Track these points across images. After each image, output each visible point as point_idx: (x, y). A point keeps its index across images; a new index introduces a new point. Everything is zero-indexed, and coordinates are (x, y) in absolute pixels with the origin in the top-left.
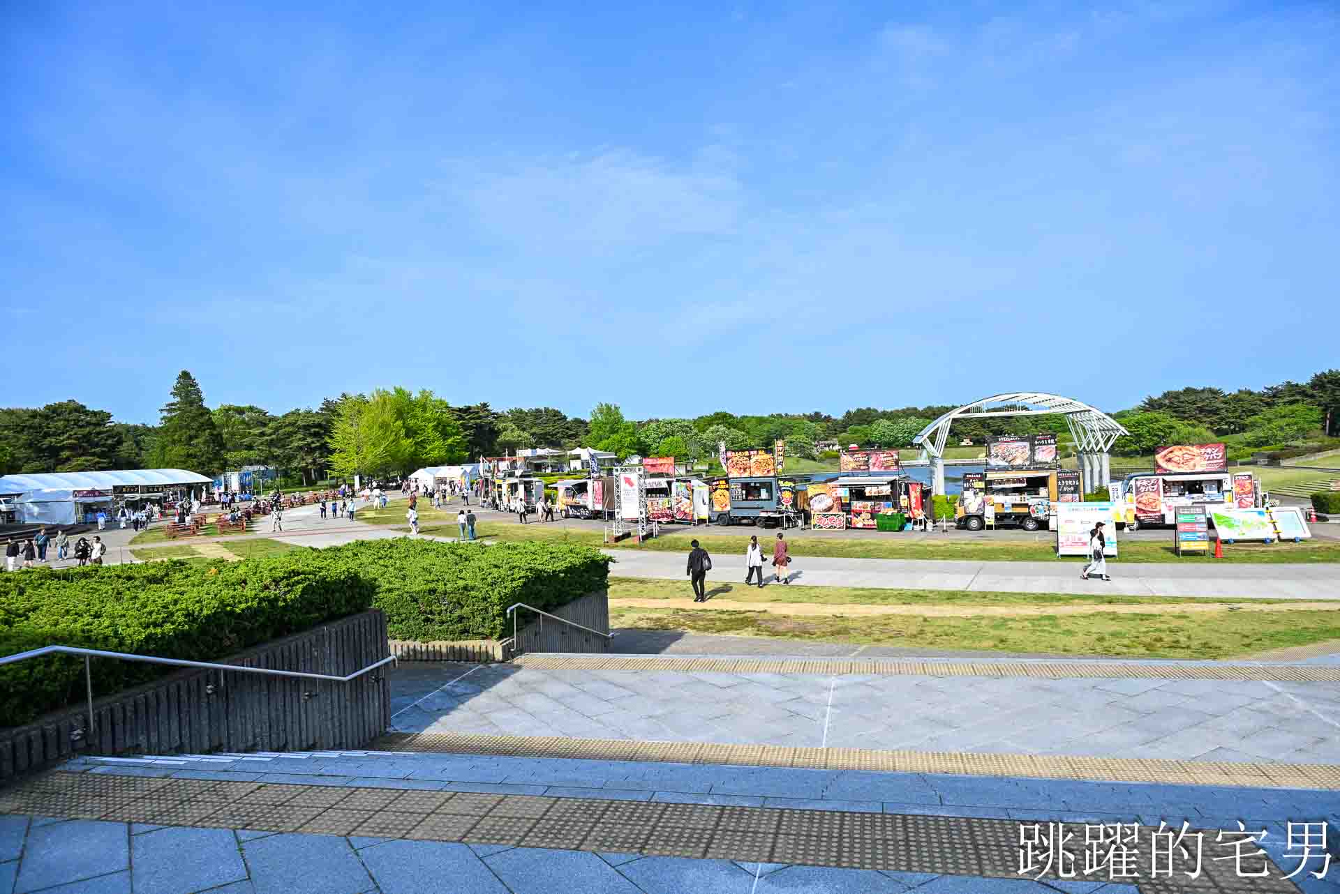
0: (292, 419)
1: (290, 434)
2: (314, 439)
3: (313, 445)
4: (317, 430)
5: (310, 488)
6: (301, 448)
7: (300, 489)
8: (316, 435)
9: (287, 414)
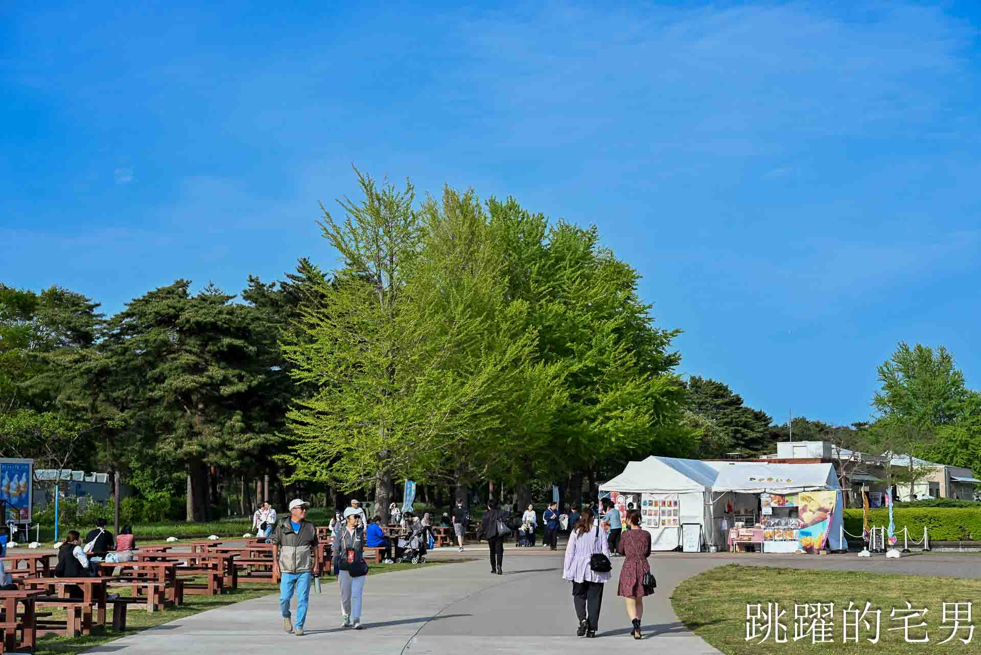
0: (162, 306)
1: (161, 352)
2: (231, 372)
3: (226, 390)
4: (238, 342)
5: (211, 526)
6: (184, 398)
7: (182, 528)
8: (232, 357)
9: (151, 295)
